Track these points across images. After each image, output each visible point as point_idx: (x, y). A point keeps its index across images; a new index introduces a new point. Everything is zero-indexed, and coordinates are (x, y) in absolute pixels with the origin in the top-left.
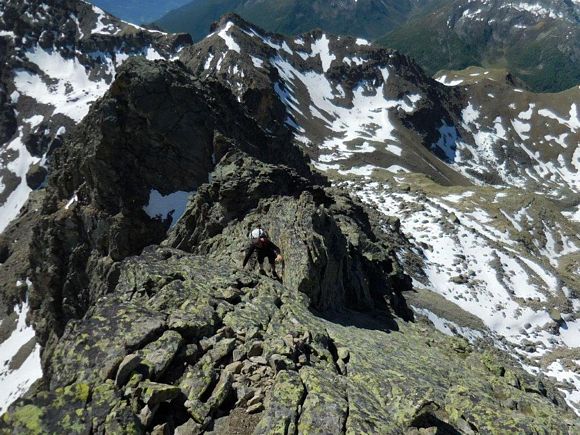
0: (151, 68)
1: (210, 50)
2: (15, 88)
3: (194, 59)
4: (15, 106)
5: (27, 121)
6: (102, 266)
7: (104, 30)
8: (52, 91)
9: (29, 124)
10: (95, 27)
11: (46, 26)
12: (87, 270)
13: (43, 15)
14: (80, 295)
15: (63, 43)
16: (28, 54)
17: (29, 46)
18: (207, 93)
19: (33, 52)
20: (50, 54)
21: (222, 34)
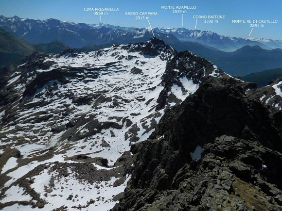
0: (221, 84)
1: (265, 93)
2: (170, 90)
3: (254, 95)
4: (167, 97)
5: (170, 104)
6: (160, 173)
7: (215, 75)
8: (183, 94)
9: (170, 105)
10: (211, 73)
11: (192, 69)
12: (154, 172)
13: (192, 65)
14: (146, 182)
15: (196, 77)
16: (180, 79)
17: (182, 76)
18: (249, 106)
19: (182, 78)
20: (189, 80)
21: (275, 86)
